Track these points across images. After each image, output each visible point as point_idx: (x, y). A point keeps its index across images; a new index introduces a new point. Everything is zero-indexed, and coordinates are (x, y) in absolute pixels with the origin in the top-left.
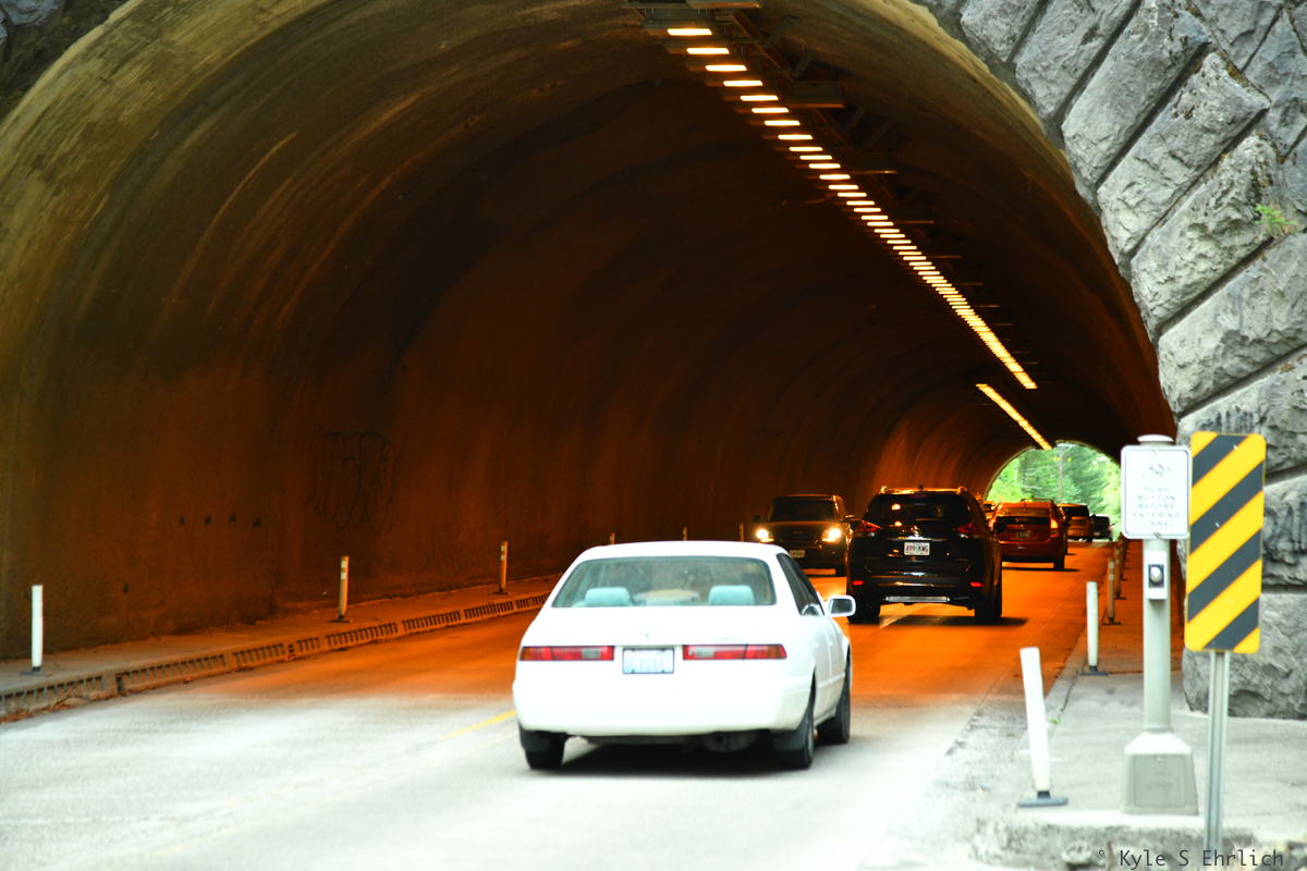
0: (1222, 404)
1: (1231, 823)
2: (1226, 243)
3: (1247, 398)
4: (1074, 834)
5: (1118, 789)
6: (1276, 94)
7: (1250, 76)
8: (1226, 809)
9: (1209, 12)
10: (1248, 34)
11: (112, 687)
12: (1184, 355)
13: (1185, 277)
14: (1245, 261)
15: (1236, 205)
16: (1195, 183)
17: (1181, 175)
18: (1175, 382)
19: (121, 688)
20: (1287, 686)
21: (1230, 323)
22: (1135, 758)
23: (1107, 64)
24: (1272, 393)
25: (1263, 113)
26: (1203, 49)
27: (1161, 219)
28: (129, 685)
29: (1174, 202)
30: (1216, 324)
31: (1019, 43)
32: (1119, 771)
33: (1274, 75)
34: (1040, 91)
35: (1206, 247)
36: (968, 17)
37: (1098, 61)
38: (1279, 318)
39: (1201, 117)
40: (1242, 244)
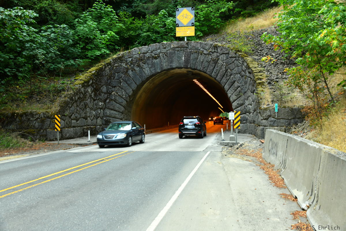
0: (237, 109)
1: (238, 142)
2: (237, 96)
3: (239, 108)
4: (225, 143)
5: (229, 139)
6: (241, 84)
7: (239, 83)
8: (237, 140)
9: (236, 78)
10: (239, 80)
11: (150, 132)
12: (234, 105)
13: (234, 99)
14: (239, 98)
15: (238, 93)
17: (234, 91)
18: (233, 107)
19: (151, 132)
20: (242, 131)
21: (238, 103)
22: (230, 137)
23: (228, 82)
24: (241, 108)
25: (240, 86)
26: (235, 81)
27: (232, 95)
28: (152, 132)
29: (233, 93)
31: (221, 81)
32: (229, 138)
33: (241, 83)
34: (222, 84)
35: (236, 97)
36: (217, 79)
38: (242, 102)
39: (235, 86)
40: (239, 96)
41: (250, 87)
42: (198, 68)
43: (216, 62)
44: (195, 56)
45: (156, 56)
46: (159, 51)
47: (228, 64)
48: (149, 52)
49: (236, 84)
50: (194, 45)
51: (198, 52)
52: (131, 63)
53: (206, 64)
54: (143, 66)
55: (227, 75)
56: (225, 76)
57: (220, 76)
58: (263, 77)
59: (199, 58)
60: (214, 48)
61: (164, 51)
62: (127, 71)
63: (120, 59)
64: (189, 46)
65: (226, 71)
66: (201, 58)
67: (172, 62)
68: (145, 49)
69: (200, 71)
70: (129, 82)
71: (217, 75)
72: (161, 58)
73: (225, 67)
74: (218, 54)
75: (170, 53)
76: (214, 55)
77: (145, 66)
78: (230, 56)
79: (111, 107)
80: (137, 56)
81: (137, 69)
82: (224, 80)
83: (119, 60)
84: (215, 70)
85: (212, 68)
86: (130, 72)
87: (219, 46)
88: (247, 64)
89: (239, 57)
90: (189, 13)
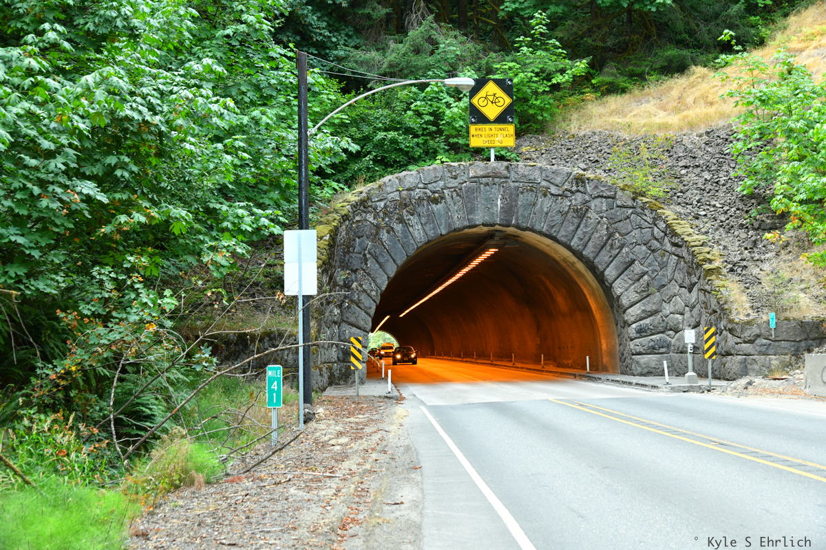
0: (641, 322)
2: (642, 294)
6: (651, 268)
7: (645, 265)
9: (635, 254)
10: (644, 258)
12: (632, 314)
13: (632, 300)
14: (645, 298)
15: (643, 287)
16: (634, 284)
18: (630, 319)
21: (643, 308)
23: (614, 262)
24: (653, 320)
25: (648, 272)
26: (634, 260)
27: (627, 290)
29: (630, 287)
30: (640, 308)
31: (595, 258)
33: (650, 265)
34: (600, 267)
35: (637, 295)
36: (584, 253)
37: (612, 261)
38: (654, 308)
39: (635, 272)
40: (645, 295)
41: (679, 276)
42: (537, 227)
43: (581, 213)
44: (530, 198)
45: (437, 195)
47: (613, 221)
48: (421, 185)
49: (637, 268)
50: (526, 173)
51: (533, 187)
52: (384, 213)
53: (558, 218)
54: (408, 220)
55: (612, 245)
56: (608, 247)
57: (595, 247)
58: (713, 258)
59: (539, 204)
60: (577, 183)
61: (454, 183)
62: (377, 234)
63: (363, 204)
64: (513, 175)
65: (610, 236)
67: (471, 211)
68: (412, 180)
69: (540, 233)
70: (381, 260)
71: (585, 246)
72: (448, 200)
73: (607, 228)
74: (587, 198)
75: (469, 190)
76: (576, 200)
77: (414, 220)
78: (619, 203)
79: (352, 319)
80: (396, 196)
81: (398, 227)
82: (604, 257)
83: (362, 208)
84: (579, 232)
85: (572, 228)
86: (384, 236)
87: (588, 179)
88: (668, 226)
89: (643, 209)
90: (500, 93)
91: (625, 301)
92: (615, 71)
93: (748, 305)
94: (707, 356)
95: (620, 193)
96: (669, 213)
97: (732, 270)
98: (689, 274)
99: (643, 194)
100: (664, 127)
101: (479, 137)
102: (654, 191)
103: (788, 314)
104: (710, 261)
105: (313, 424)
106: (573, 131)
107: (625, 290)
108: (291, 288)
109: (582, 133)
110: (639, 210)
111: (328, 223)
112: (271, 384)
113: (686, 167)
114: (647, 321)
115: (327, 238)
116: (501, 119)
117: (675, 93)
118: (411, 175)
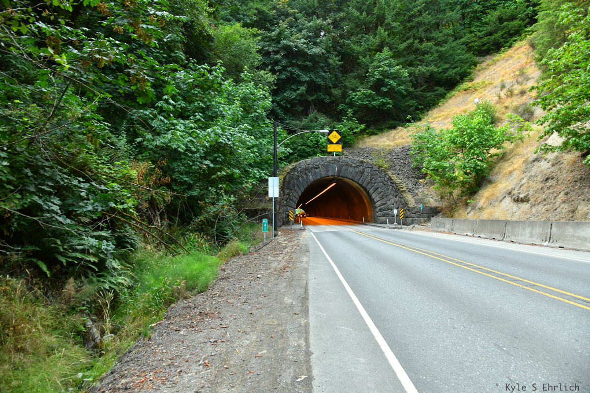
7: (382, 189)
9: (379, 185)
10: (382, 187)
13: (378, 200)
16: (378, 195)
23: (372, 188)
25: (383, 191)
26: (379, 188)
30: (380, 203)
31: (366, 186)
33: (384, 189)
34: (368, 189)
38: (385, 202)
40: (382, 198)
41: (392, 192)
42: (348, 177)
43: (362, 173)
44: (346, 168)
45: (317, 166)
46: (318, 163)
47: (372, 175)
48: (312, 163)
49: (379, 190)
50: (345, 160)
51: (347, 164)
52: (301, 172)
53: (355, 174)
54: (308, 174)
55: (372, 183)
56: (370, 183)
57: (366, 183)
59: (349, 169)
60: (361, 163)
61: (322, 163)
62: (298, 178)
63: (294, 169)
64: (341, 160)
65: (371, 180)
66: (351, 169)
67: (328, 171)
68: (309, 162)
69: (349, 179)
70: (299, 186)
71: (363, 183)
72: (320, 168)
73: (370, 177)
74: (364, 168)
75: (327, 165)
76: (360, 168)
77: (310, 174)
78: (374, 169)
79: (290, 205)
80: (304, 166)
81: (305, 176)
82: (369, 186)
84: (361, 179)
85: (359, 177)
86: (300, 179)
87: (364, 162)
88: (390, 177)
89: (381, 171)
90: (337, 134)
91: (375, 200)
92: (373, 128)
93: (414, 202)
94: (401, 218)
95: (374, 166)
96: (390, 173)
97: (409, 191)
98: (396, 192)
99: (382, 167)
100: (389, 146)
101: (330, 148)
102: (385, 166)
103: (426, 205)
104: (402, 188)
105: (277, 237)
106: (360, 147)
107: (375, 197)
108: (270, 195)
109: (363, 148)
110: (380, 172)
111: (283, 175)
112: (264, 224)
113: (395, 158)
114: (382, 207)
115: (282, 179)
116: (337, 143)
117: (392, 135)
118: (309, 160)
